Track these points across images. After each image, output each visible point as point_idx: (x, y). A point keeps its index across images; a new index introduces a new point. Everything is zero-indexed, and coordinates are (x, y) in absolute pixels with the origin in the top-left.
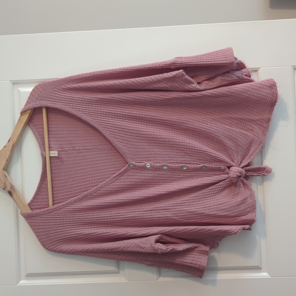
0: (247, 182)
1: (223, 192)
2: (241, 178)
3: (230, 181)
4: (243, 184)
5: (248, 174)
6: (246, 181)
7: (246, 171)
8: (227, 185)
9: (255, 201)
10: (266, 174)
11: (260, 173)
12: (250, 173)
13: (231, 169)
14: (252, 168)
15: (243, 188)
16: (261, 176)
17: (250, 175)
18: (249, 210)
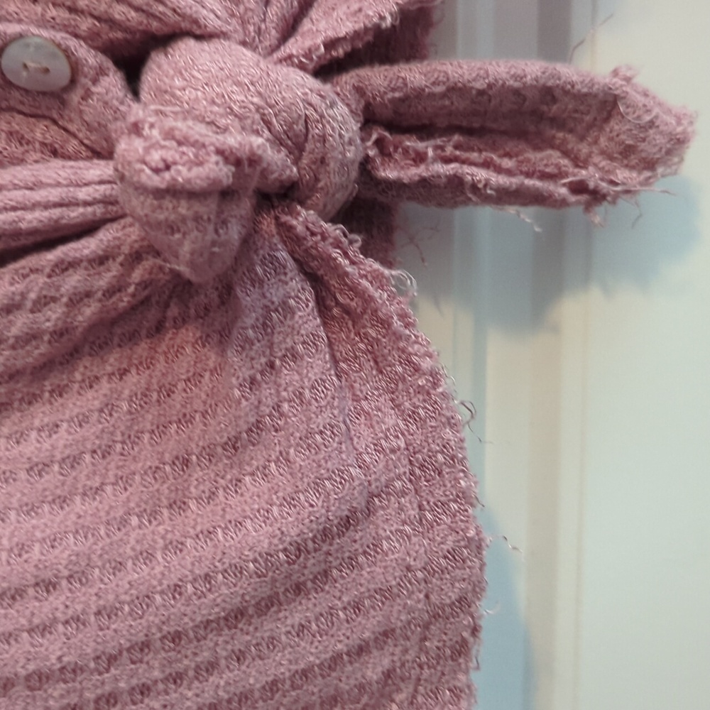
0: (378, 279)
1: (41, 414)
2: (303, 218)
3: (136, 257)
4: (322, 307)
5: (389, 173)
6: (373, 265)
7: (370, 118)
8: (89, 311)
9: (477, 546)
10: (621, 174)
11: (551, 158)
12: (420, 158)
13: (159, 69)
14: (456, 90)
15: (317, 365)
16: (563, 203)
17: (425, 189)
18: (388, 674)
